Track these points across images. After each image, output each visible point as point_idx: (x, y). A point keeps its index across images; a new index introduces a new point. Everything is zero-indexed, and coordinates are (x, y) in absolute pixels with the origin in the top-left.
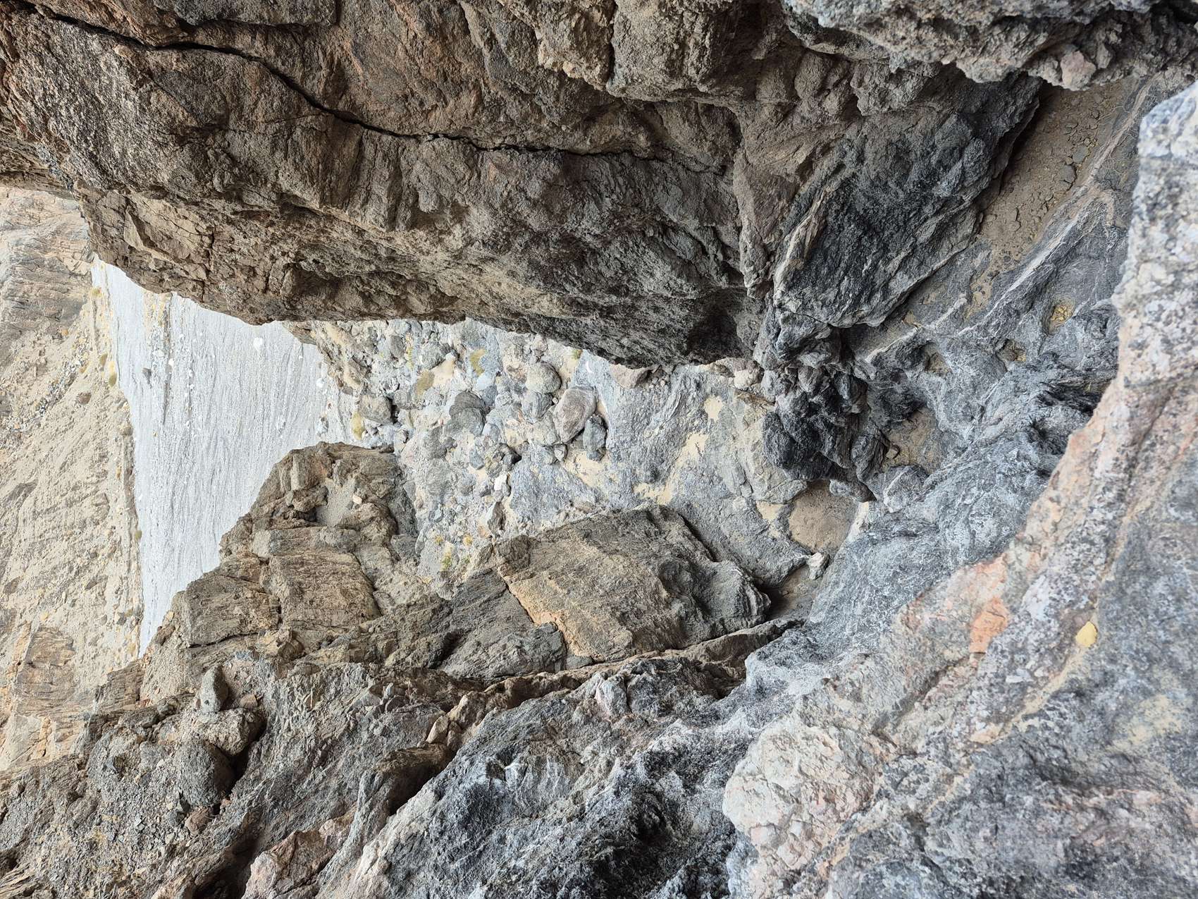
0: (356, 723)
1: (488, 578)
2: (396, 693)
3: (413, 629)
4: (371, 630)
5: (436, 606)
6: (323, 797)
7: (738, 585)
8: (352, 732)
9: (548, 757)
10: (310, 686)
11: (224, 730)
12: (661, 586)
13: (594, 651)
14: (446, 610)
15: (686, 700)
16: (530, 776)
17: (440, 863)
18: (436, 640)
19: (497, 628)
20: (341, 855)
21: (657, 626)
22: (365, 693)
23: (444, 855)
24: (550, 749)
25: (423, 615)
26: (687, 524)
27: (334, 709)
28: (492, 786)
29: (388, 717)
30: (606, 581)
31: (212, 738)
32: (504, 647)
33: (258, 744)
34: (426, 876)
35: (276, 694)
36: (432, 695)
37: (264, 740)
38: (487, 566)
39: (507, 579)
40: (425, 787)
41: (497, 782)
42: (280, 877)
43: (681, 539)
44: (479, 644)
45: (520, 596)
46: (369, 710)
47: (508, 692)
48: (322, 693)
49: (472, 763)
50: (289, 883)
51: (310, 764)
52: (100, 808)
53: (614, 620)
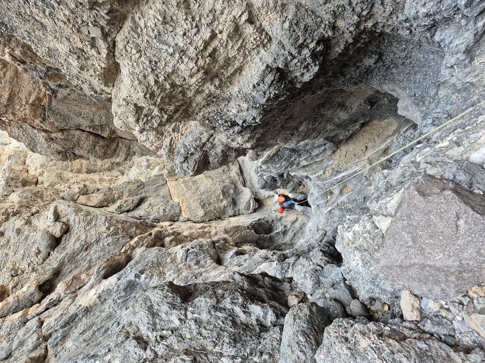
0: (99, 238)
1: (161, 177)
2: (115, 230)
3: (129, 192)
4: (113, 189)
5: (139, 184)
6: (84, 262)
7: (248, 198)
8: (97, 241)
9: (155, 274)
10: (86, 220)
11: (55, 229)
12: (221, 194)
13: (190, 216)
14: (142, 186)
15: (204, 261)
16: (148, 280)
17: (115, 299)
18: (136, 199)
19: (158, 200)
20: (86, 287)
21: (215, 210)
22: (104, 229)
23: (117, 297)
24: (156, 271)
25: (133, 187)
26: (240, 168)
27: (93, 232)
28: (135, 280)
29: (110, 239)
30: (202, 189)
31: (50, 231)
32: (159, 208)
33: (66, 236)
34: (110, 301)
35: (74, 220)
36: (127, 232)
37: (68, 234)
38: (161, 173)
39: (167, 179)
40: (114, 276)
41: (137, 280)
42: (66, 289)
43: (235, 175)
44: (151, 204)
45: (170, 188)
46: (105, 235)
47: (153, 236)
48: (90, 223)
49: (131, 272)
50: (69, 292)
51: (82, 250)
52: (10, 243)
53: (200, 206)
